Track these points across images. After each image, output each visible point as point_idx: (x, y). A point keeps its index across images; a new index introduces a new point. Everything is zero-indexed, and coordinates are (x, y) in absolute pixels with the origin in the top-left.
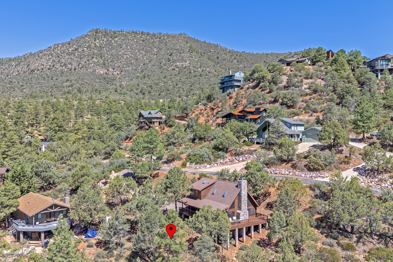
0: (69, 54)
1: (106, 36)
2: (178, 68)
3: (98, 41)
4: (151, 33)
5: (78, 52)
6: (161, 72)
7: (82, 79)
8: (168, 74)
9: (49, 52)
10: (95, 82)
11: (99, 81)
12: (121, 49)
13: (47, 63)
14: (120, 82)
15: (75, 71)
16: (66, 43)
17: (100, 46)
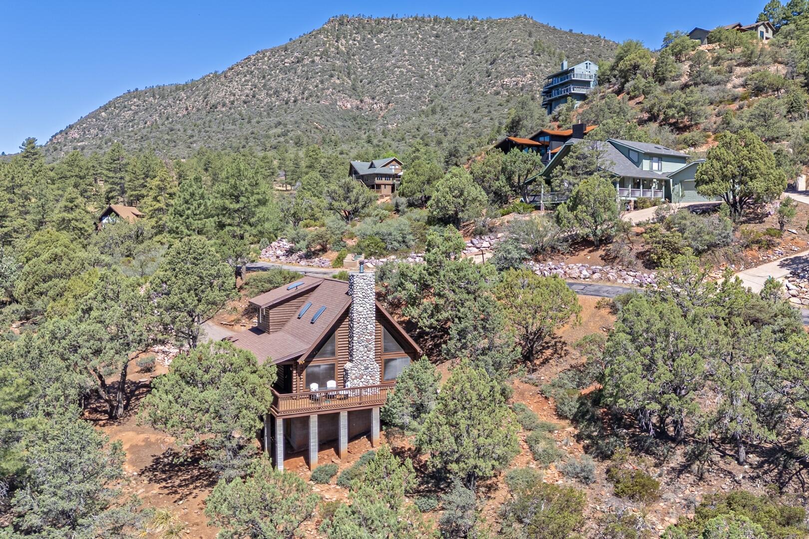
0: (284, 71)
1: (362, 29)
2: (508, 89)
3: (344, 42)
4: (455, 18)
5: (303, 66)
6: (470, 101)
7: (308, 120)
8: (484, 103)
9: (246, 68)
10: (333, 126)
11: (342, 124)
12: (391, 55)
13: (241, 91)
14: (384, 125)
15: (295, 106)
16: (280, 48)
17: (347, 53)
